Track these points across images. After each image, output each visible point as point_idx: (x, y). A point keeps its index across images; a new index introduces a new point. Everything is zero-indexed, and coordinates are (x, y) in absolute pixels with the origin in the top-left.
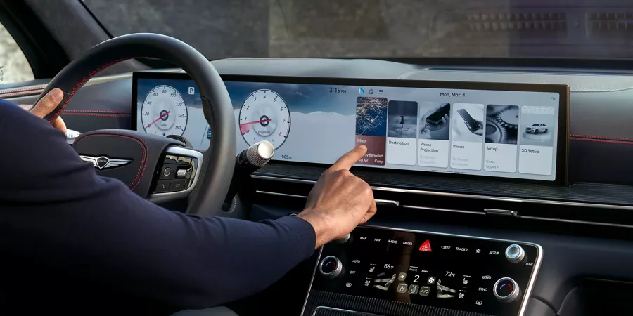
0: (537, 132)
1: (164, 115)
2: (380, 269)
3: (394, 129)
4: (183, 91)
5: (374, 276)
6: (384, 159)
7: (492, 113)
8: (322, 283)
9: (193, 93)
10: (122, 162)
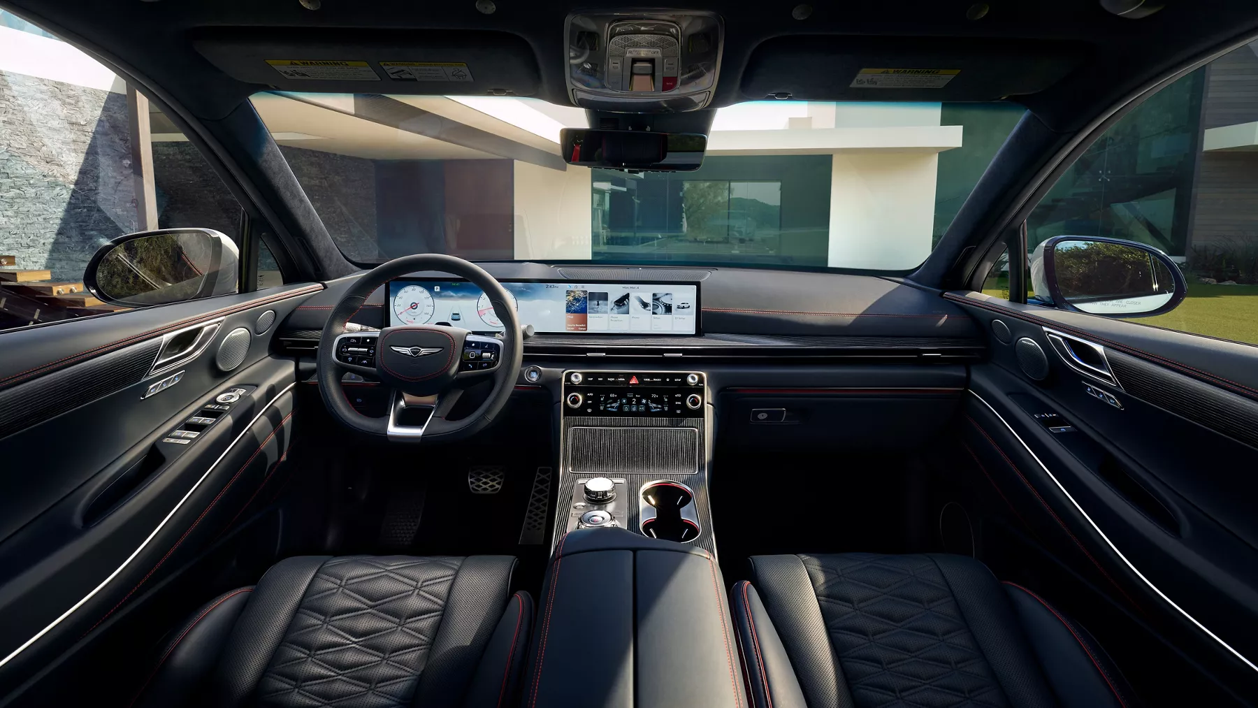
0: (683, 308)
1: (414, 306)
2: (607, 398)
3: (593, 309)
4: (430, 289)
5: (605, 402)
6: (586, 327)
7: (656, 298)
8: (569, 412)
9: (438, 290)
10: (436, 350)
